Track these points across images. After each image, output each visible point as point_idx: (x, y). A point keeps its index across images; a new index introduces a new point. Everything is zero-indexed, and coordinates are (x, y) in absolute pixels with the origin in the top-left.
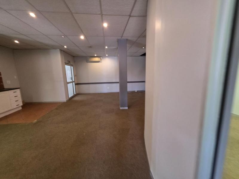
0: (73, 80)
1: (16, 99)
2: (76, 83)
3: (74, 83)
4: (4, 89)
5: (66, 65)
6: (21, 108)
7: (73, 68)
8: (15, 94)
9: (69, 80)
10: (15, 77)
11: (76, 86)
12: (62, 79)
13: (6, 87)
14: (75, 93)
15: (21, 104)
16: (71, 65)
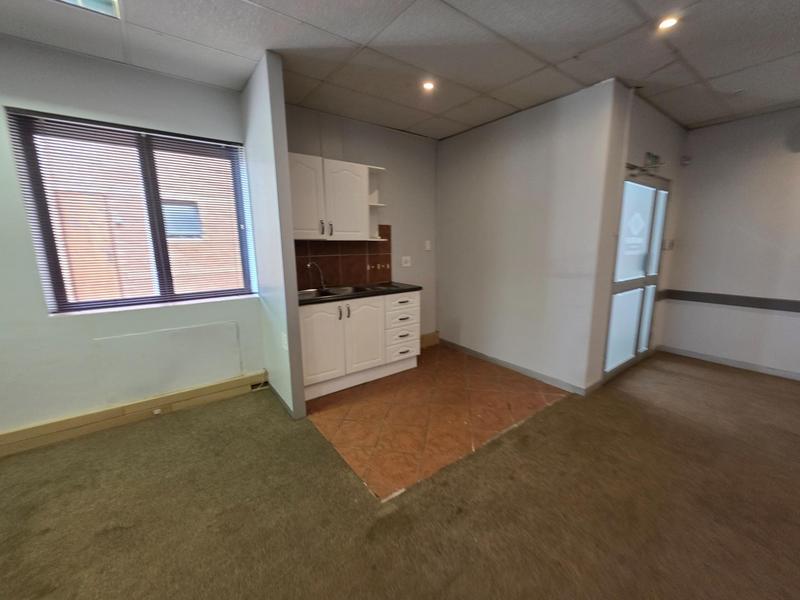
0: (653, 272)
1: (404, 328)
2: (664, 286)
3: (651, 289)
4: (390, 284)
5: (632, 178)
6: (413, 364)
7: (669, 197)
8: (403, 311)
9: (626, 271)
10: (428, 245)
11: (662, 304)
12: (590, 265)
13: (397, 277)
14: (643, 348)
15: (416, 351)
16: (662, 183)
